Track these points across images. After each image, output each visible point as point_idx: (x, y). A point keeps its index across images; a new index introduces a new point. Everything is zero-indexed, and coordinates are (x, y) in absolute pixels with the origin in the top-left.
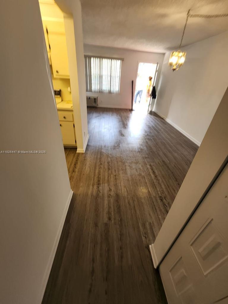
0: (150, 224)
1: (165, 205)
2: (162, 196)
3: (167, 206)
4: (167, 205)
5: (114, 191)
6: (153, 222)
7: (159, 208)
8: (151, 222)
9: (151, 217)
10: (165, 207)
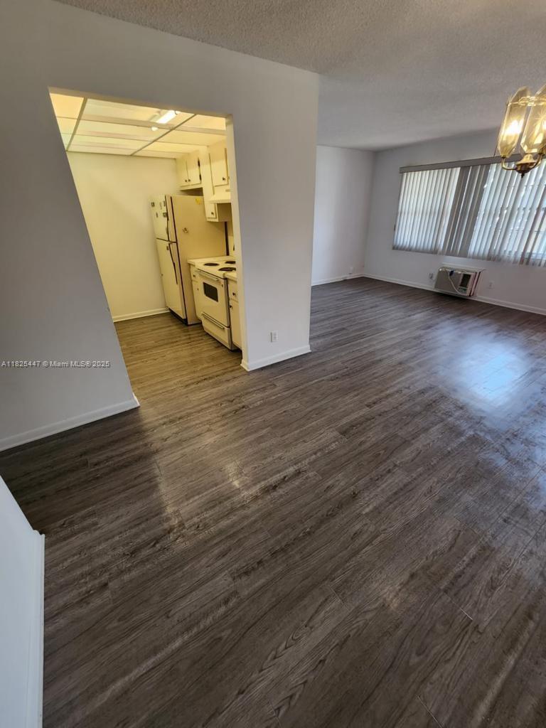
0: (95, 524)
1: (157, 542)
2: (184, 528)
3: (154, 545)
4: (157, 545)
5: (163, 446)
6: (99, 528)
7: (144, 531)
8: (99, 526)
9: (112, 522)
10: (149, 544)
